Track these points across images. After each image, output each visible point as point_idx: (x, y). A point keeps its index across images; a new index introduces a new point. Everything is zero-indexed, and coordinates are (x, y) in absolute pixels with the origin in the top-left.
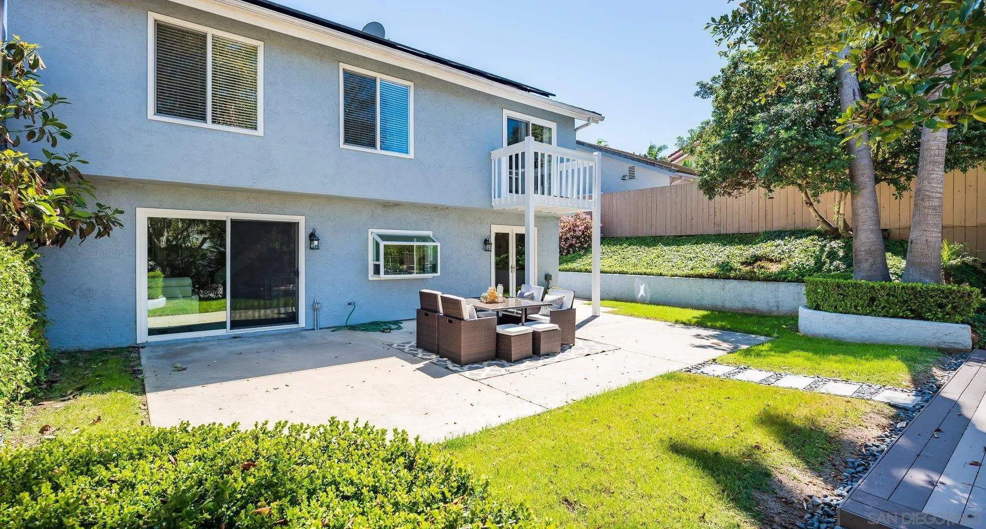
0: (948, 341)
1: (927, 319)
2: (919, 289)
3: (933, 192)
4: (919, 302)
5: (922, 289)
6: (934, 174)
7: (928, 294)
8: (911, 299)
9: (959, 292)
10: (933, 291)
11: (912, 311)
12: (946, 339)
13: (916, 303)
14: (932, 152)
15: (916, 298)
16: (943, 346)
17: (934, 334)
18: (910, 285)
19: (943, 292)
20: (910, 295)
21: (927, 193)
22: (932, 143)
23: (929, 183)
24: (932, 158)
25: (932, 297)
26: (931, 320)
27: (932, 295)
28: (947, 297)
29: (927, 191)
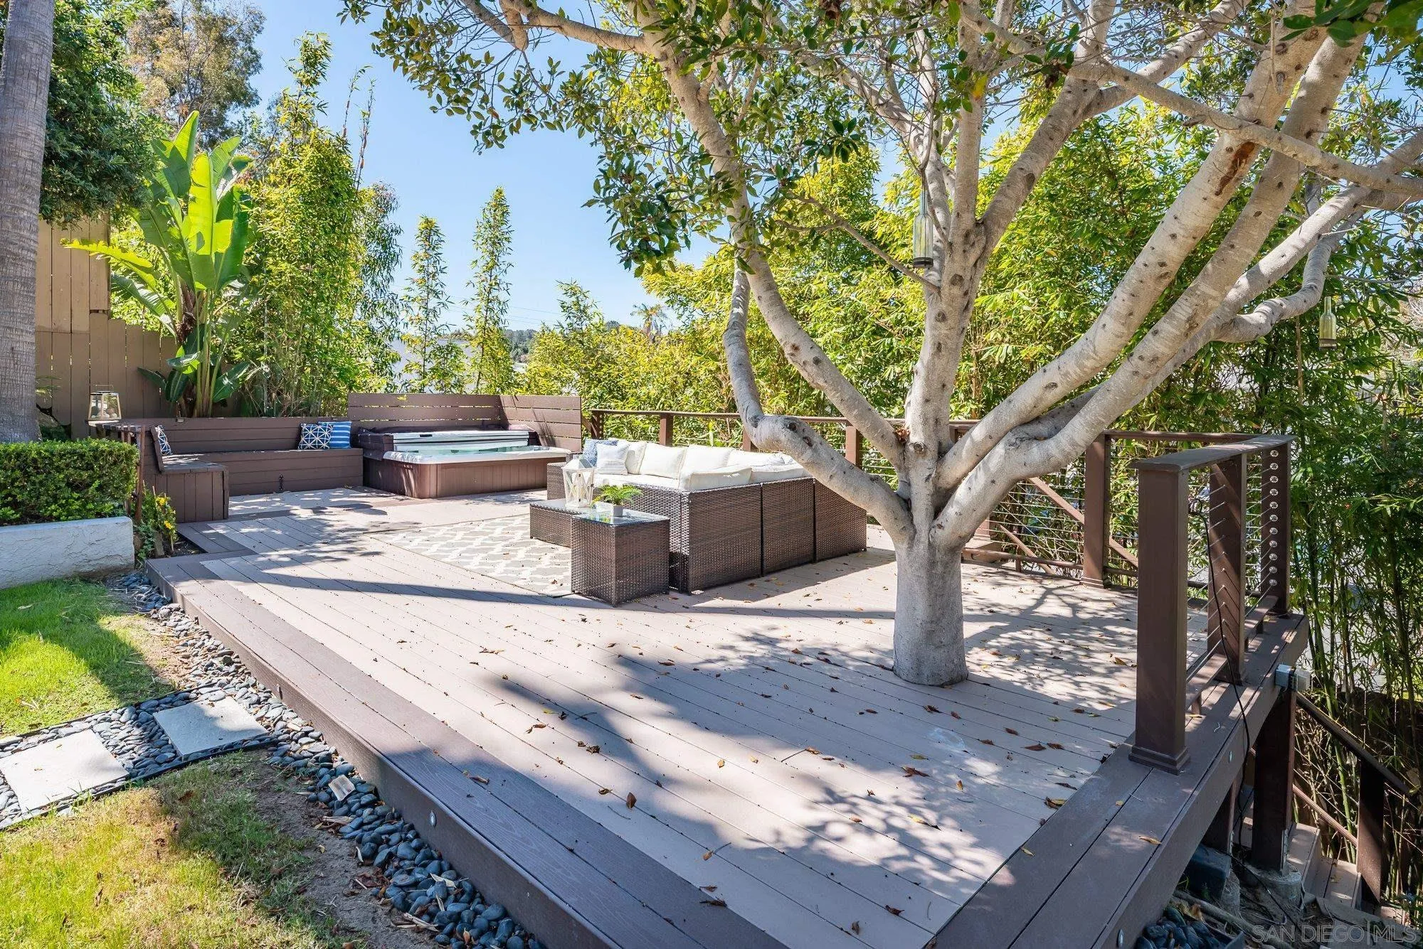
0: (96, 557)
1: (50, 519)
2: (34, 454)
3: (23, 248)
4: (34, 483)
5: (39, 453)
6: (24, 210)
7: (51, 464)
8: (14, 480)
9: (111, 453)
10: (61, 456)
11: (15, 505)
12: (91, 552)
13: (24, 487)
14: (21, 163)
15: (27, 475)
16: (87, 569)
17: (69, 547)
18: (13, 447)
19: (82, 456)
20: (13, 470)
21: (11, 248)
22: (19, 142)
23: (15, 227)
24: (20, 175)
25: (59, 470)
26: (58, 519)
27: (58, 467)
28: (89, 467)
29: (12, 243)
